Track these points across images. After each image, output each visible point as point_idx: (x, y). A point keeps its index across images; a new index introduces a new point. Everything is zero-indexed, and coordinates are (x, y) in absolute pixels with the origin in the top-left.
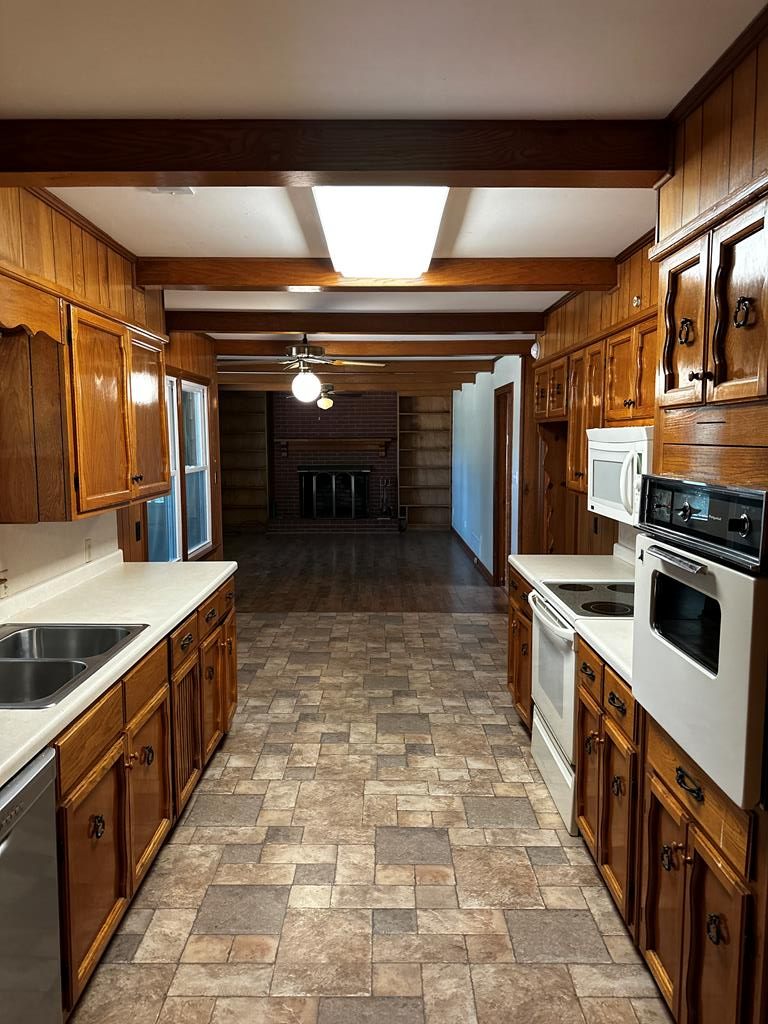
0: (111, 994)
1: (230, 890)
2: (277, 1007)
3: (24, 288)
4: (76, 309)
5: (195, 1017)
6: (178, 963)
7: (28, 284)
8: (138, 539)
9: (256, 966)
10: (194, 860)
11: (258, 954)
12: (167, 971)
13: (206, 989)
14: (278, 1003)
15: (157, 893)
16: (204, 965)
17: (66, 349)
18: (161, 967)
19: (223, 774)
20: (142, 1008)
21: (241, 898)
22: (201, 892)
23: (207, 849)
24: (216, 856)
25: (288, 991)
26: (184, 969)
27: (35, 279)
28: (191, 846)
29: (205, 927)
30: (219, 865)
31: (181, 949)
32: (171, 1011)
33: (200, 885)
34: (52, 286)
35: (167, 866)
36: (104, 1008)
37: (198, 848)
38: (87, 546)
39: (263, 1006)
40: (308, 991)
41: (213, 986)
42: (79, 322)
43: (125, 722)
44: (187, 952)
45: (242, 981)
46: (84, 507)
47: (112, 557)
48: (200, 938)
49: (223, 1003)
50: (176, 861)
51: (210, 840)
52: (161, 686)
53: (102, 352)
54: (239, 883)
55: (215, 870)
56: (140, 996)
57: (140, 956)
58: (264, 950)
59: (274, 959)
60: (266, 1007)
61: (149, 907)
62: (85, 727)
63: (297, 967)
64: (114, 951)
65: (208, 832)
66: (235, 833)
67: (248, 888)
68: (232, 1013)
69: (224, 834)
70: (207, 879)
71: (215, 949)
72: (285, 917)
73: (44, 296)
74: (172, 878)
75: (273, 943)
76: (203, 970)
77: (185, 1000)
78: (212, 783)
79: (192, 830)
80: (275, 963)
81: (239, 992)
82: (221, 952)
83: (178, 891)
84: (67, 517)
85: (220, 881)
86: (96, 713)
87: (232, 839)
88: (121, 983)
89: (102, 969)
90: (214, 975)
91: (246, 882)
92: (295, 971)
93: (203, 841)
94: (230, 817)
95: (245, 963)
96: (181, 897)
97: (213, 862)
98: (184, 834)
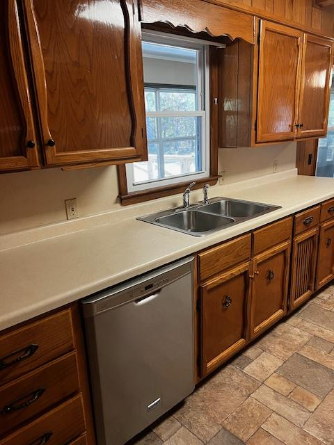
0: (227, 380)
1: (305, 360)
2: (303, 436)
3: (228, 11)
4: (265, 22)
5: (258, 415)
6: (262, 383)
7: (231, 9)
8: (309, 163)
9: (302, 408)
10: (293, 336)
11: (306, 402)
12: (256, 384)
13: (270, 404)
14: (304, 436)
15: (268, 344)
16: (274, 391)
17: (256, 48)
18: (254, 380)
19: (329, 298)
20: (237, 394)
21: (310, 368)
22: (290, 354)
23: (303, 333)
24: (306, 339)
25: (313, 432)
26: (264, 387)
27: (235, 4)
28: (295, 329)
29: (285, 372)
30: (306, 344)
31: (267, 376)
32: (249, 404)
33: (291, 350)
34: (247, 9)
35: (278, 333)
36: (221, 384)
37: (298, 330)
38: (275, 164)
39: (296, 432)
40: (325, 440)
41: (274, 405)
42: (266, 30)
43: (252, 255)
44: (269, 380)
45: (290, 410)
46: (259, 140)
47: (291, 171)
48: (279, 377)
49: (275, 416)
50: (285, 332)
51: (306, 329)
52: (285, 241)
53: (282, 48)
54: (313, 359)
55: (302, 346)
56: (238, 388)
57: (247, 369)
58: (310, 402)
59: (313, 410)
60: (297, 433)
61: (261, 348)
62: (221, 251)
63: (325, 422)
64: (237, 361)
65: (307, 325)
66: (322, 332)
67: (316, 364)
68: (277, 424)
69: (315, 329)
70: (296, 349)
71: (284, 387)
72: (331, 390)
73: (242, 15)
74: (278, 340)
75: (317, 401)
76: (273, 393)
77: (258, 403)
78: (320, 301)
79: (300, 320)
80: (313, 412)
81: (286, 416)
82: (286, 390)
83: (278, 347)
84: (248, 145)
85: (302, 353)
86: (229, 246)
87: (318, 334)
88: (233, 377)
89: (229, 366)
90: (277, 399)
91: (316, 360)
92: (323, 424)
93: (303, 328)
94: (323, 322)
95: (297, 403)
96: (279, 351)
97: (302, 342)
98: (295, 321)
